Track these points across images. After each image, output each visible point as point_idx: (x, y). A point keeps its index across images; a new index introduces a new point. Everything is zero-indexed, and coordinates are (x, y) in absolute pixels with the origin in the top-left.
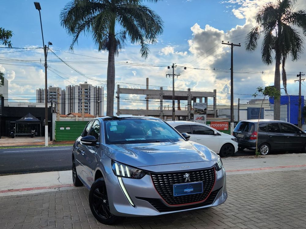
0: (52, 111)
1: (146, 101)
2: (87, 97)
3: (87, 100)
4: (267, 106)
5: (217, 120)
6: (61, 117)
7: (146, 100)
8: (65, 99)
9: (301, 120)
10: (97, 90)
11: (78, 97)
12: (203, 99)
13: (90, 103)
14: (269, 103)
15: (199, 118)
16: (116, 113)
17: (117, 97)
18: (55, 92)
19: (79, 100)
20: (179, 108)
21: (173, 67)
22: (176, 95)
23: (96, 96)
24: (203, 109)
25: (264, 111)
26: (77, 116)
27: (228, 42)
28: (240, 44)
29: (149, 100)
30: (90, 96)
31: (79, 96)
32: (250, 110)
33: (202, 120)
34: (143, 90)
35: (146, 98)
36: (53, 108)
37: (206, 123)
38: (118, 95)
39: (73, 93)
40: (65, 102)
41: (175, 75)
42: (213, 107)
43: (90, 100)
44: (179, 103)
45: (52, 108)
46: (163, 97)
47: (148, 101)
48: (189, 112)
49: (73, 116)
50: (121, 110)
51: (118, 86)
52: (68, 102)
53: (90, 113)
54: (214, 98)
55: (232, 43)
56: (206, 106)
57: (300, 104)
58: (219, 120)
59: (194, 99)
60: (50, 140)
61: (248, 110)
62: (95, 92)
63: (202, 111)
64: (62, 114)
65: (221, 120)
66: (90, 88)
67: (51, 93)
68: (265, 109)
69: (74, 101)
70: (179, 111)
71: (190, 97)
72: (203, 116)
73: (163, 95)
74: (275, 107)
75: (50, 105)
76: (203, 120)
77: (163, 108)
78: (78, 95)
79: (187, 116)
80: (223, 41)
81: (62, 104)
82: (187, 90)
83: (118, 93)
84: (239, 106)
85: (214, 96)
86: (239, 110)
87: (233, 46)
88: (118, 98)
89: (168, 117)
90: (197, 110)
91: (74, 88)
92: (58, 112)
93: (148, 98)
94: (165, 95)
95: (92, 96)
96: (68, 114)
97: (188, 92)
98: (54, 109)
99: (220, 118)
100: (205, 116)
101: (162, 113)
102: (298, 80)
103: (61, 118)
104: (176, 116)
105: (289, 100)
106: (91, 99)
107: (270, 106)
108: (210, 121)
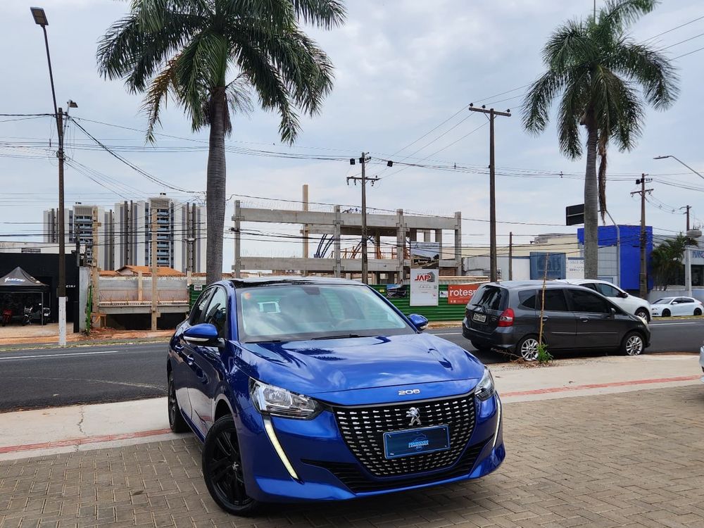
0: (78, 263)
1: (303, 238)
2: (165, 229)
3: (167, 235)
4: (572, 249)
5: (464, 281)
6: (101, 275)
7: (301, 235)
8: (112, 233)
9: (645, 281)
10: (188, 213)
11: (144, 230)
12: (433, 232)
13: (172, 243)
14: (578, 243)
15: (422, 276)
16: (233, 266)
17: (233, 229)
18: (88, 217)
19: (146, 235)
20: (378, 253)
21: (362, 160)
22: (369, 223)
23: (188, 227)
24: (431, 255)
25: (567, 260)
26: (140, 273)
27: (484, 107)
28: (508, 111)
29: (310, 236)
30: (172, 227)
31: (147, 226)
32: (536, 259)
33: (428, 281)
34: (296, 213)
35: (302, 232)
36: (82, 255)
37: (438, 288)
38: (238, 225)
39: (132, 220)
40: (112, 240)
41: (367, 178)
42: (453, 252)
43: (173, 235)
44: (378, 243)
45: (78, 256)
46: (341, 228)
47: (308, 238)
48: (401, 264)
49: (132, 273)
50: (245, 259)
51: (238, 203)
52: (121, 239)
53: (172, 267)
54: (456, 231)
55: (492, 110)
56: (438, 250)
57: (643, 243)
58: (467, 281)
59: (412, 233)
60: (74, 332)
61: (531, 257)
62: (186, 218)
63: (429, 260)
64: (106, 269)
65: (471, 281)
66: (172, 207)
67: (79, 220)
68: (567, 256)
69: (136, 239)
70: (378, 261)
71: (401, 229)
72: (431, 273)
73: (341, 223)
74: (586, 252)
75: (75, 249)
76: (432, 280)
77: (342, 255)
78: (144, 225)
79: (396, 272)
80: (471, 105)
81: (106, 245)
82: (396, 214)
83: (237, 219)
84: (511, 250)
85: (457, 228)
86: (511, 257)
87: (495, 115)
88: (237, 230)
89: (354, 275)
90: (418, 258)
91: (136, 207)
92: (94, 264)
93: (306, 231)
94: (346, 223)
95: (178, 227)
96: (119, 268)
97: (398, 218)
98: (83, 257)
99: (469, 276)
100: (436, 272)
101: (338, 265)
102: (639, 192)
103: (101, 278)
104: (370, 272)
105: (619, 237)
106: (175, 233)
107: (579, 250)
108: (447, 284)
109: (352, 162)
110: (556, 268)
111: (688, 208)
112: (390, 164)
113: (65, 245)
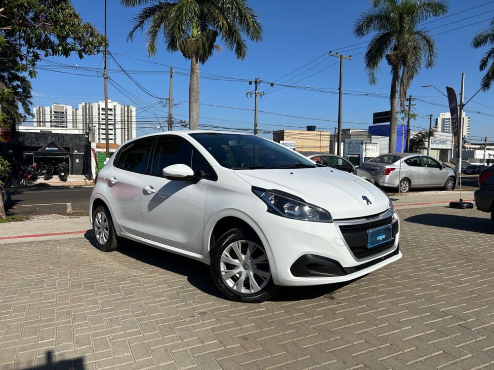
10: (125, 111)
13: (115, 130)
21: (256, 82)
27: (337, 53)
30: (115, 119)
39: (89, 115)
43: (115, 124)
66: (115, 107)
67: (56, 114)
91: (92, 107)
102: (408, 106)
109: (250, 83)
110: (358, 149)
111: (431, 115)
112: (272, 85)
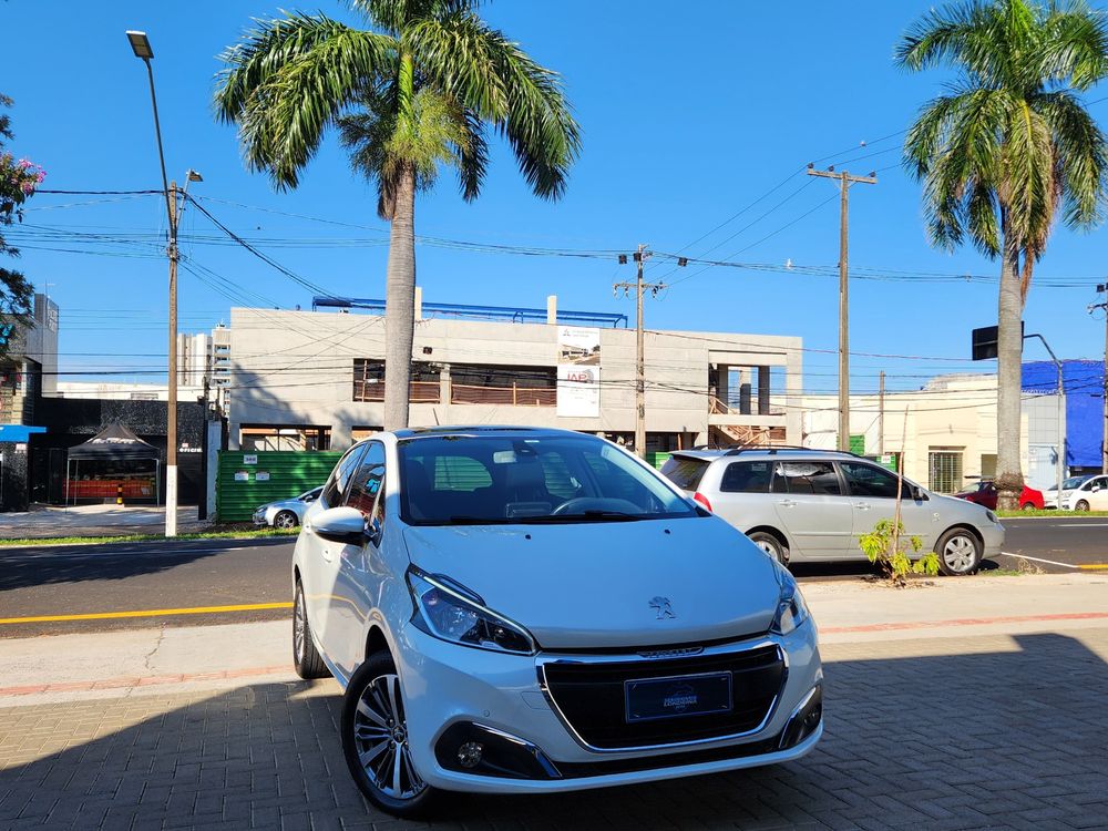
109: (623, 259)
112: (683, 262)
113: (178, 388)
